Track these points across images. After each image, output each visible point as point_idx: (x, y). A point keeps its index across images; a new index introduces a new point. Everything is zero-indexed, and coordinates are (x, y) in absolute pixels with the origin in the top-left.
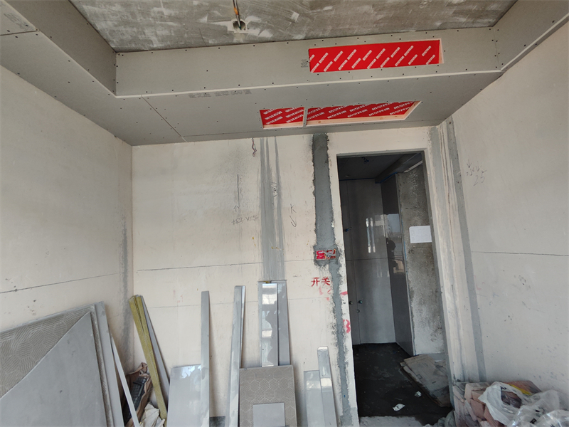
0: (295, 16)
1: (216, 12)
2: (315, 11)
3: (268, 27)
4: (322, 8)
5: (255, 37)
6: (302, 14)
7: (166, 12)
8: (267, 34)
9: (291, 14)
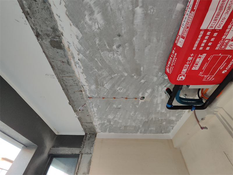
0: (143, 81)
1: (135, 103)
2: (142, 74)
3: (146, 90)
4: (141, 71)
5: (149, 95)
6: (143, 78)
7: (133, 113)
8: (149, 91)
9: (141, 83)
